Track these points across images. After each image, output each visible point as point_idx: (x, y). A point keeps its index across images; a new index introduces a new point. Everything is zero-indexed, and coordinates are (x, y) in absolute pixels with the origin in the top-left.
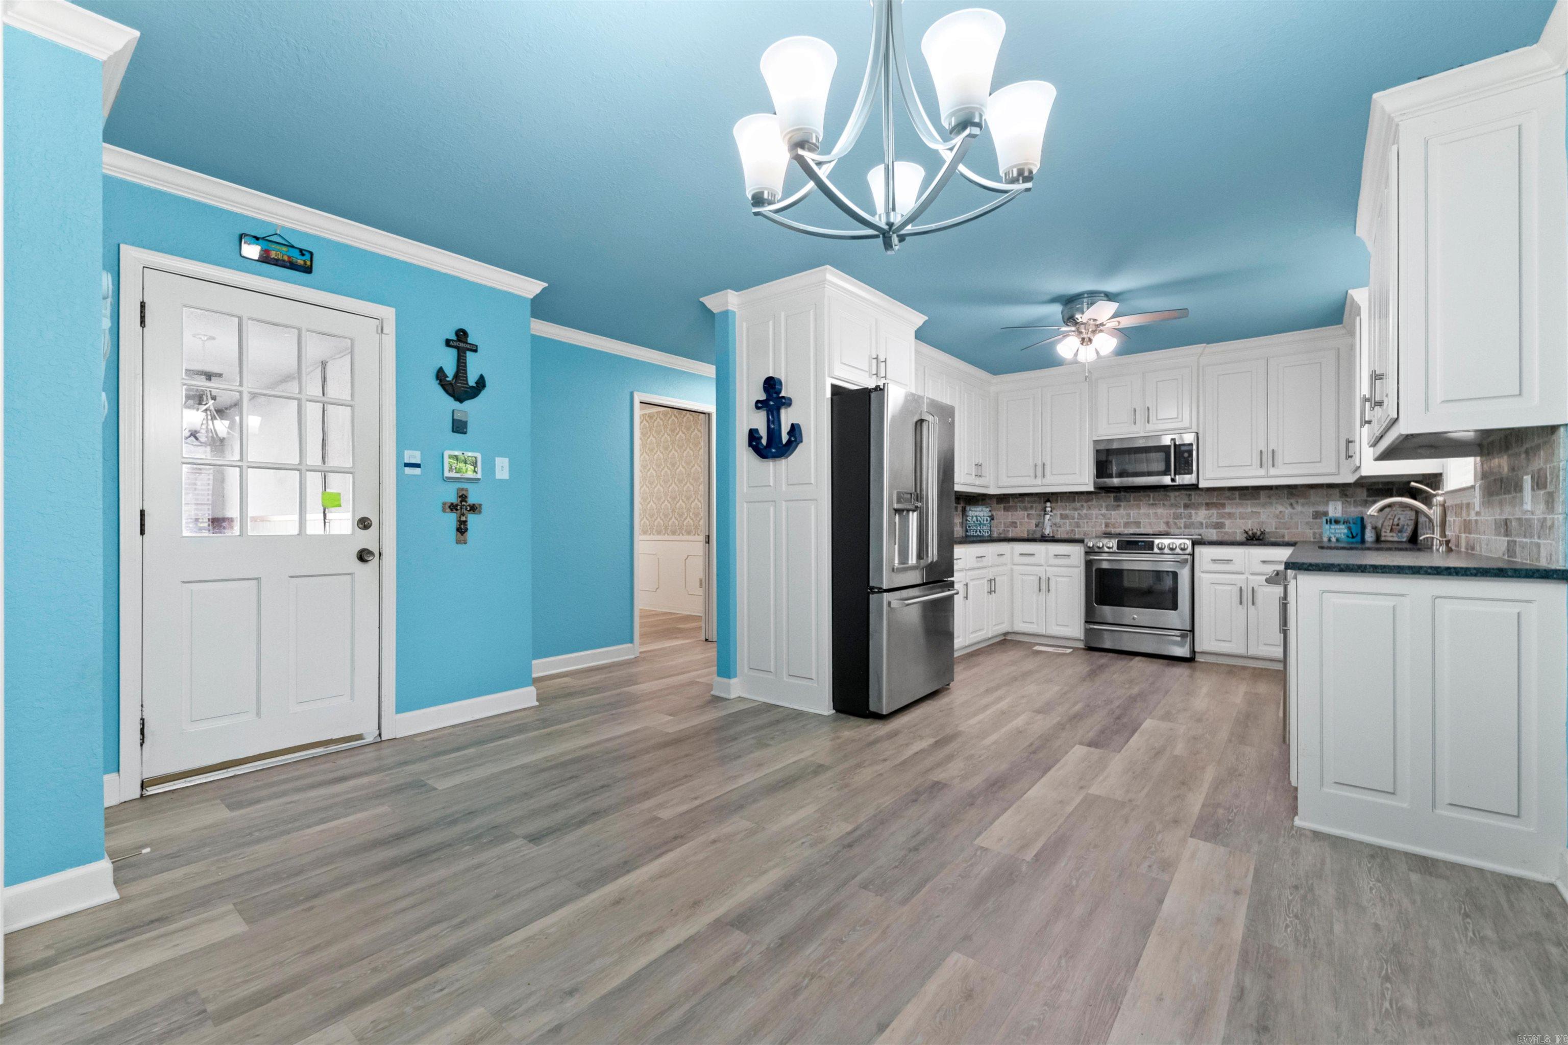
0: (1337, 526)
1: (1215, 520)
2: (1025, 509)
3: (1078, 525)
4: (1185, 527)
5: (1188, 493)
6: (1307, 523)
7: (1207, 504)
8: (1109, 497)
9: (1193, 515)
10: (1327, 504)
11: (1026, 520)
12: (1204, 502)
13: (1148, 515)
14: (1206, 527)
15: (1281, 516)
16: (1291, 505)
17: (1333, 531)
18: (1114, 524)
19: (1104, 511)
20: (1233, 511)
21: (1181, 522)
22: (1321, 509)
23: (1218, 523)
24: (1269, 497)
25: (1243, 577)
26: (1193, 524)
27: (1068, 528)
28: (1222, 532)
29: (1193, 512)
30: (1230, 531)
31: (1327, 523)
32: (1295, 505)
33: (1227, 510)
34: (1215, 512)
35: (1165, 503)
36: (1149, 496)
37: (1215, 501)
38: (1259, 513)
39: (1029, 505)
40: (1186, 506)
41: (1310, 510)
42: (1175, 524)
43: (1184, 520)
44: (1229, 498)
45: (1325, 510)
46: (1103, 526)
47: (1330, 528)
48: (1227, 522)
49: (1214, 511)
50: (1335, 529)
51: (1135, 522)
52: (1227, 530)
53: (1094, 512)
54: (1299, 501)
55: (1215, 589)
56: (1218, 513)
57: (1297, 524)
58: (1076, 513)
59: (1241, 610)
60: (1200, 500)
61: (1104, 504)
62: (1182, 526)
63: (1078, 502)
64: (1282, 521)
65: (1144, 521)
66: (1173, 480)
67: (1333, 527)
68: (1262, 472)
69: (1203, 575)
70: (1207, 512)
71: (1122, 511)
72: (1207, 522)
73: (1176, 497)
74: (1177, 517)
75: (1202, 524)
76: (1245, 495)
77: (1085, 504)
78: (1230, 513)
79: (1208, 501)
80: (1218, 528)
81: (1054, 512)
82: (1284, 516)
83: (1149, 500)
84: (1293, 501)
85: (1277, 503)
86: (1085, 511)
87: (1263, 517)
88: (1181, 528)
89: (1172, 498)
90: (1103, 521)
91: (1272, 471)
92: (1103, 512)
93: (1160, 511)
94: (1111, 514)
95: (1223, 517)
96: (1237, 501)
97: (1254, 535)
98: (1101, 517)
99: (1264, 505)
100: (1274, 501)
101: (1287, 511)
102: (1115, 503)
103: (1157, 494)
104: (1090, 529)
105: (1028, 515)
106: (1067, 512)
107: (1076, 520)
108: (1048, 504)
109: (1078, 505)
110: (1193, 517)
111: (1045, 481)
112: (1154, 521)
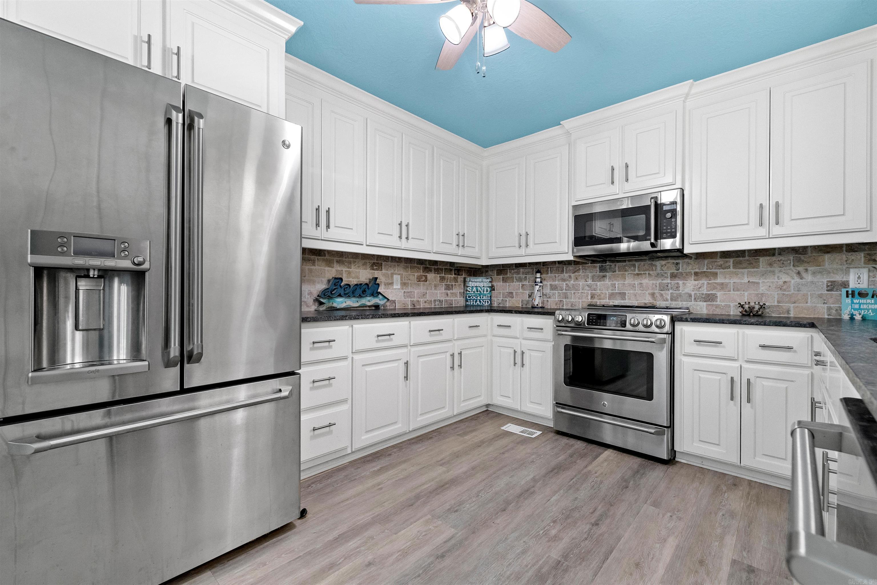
0: (862, 301)
1: (705, 292)
2: (520, 280)
3: (566, 297)
4: (672, 300)
5: (675, 261)
6: (820, 296)
7: (696, 274)
8: (595, 267)
9: (681, 285)
10: (847, 273)
11: (521, 290)
12: (693, 271)
13: (633, 286)
14: (695, 299)
15: (784, 287)
16: (799, 273)
17: (857, 306)
18: (600, 295)
19: (590, 282)
20: (727, 281)
21: (667, 295)
22: (838, 278)
23: (709, 295)
24: (771, 265)
25: (736, 364)
26: (680, 295)
27: (557, 299)
28: (713, 305)
29: (681, 282)
30: (723, 304)
31: (847, 296)
32: (804, 274)
33: (719, 280)
34: (706, 282)
35: (651, 272)
36: (634, 266)
37: (705, 270)
38: (758, 283)
39: (524, 276)
40: (673, 276)
41: (824, 280)
42: (662, 295)
43: (671, 291)
44: (721, 267)
45: (845, 279)
46: (589, 297)
47: (852, 303)
48: (719, 294)
49: (704, 282)
50: (860, 304)
51: (620, 293)
52: (718, 303)
53: (581, 283)
54: (809, 269)
55: (700, 377)
56: (708, 284)
57: (805, 296)
58: (564, 283)
59: (733, 408)
60: (689, 269)
61: (590, 275)
62: (669, 298)
63: (566, 273)
64: (786, 293)
65: (629, 292)
66: (653, 245)
67: (856, 301)
68: (762, 232)
69: (685, 359)
70: (696, 282)
71: (607, 282)
72: (695, 294)
73: (662, 266)
74: (664, 288)
75: (690, 296)
76: (740, 263)
77: (572, 275)
78: (722, 284)
79: (697, 270)
80: (709, 301)
81: (545, 283)
82: (789, 287)
83: (635, 271)
84: (801, 269)
85: (780, 271)
86: (572, 282)
87: (762, 289)
88: (667, 300)
89: (659, 268)
90: (589, 292)
91: (776, 230)
92: (589, 283)
93: (646, 281)
94: (597, 285)
95: (714, 288)
96: (732, 269)
97: (751, 309)
98: (587, 288)
99: (764, 274)
100: (777, 270)
101: (793, 281)
102: (601, 274)
103: (642, 263)
104: (577, 300)
105: (523, 285)
106: (557, 283)
107: (564, 291)
108: (538, 275)
109: (566, 275)
110: (681, 288)
111: (529, 251)
112: (640, 292)
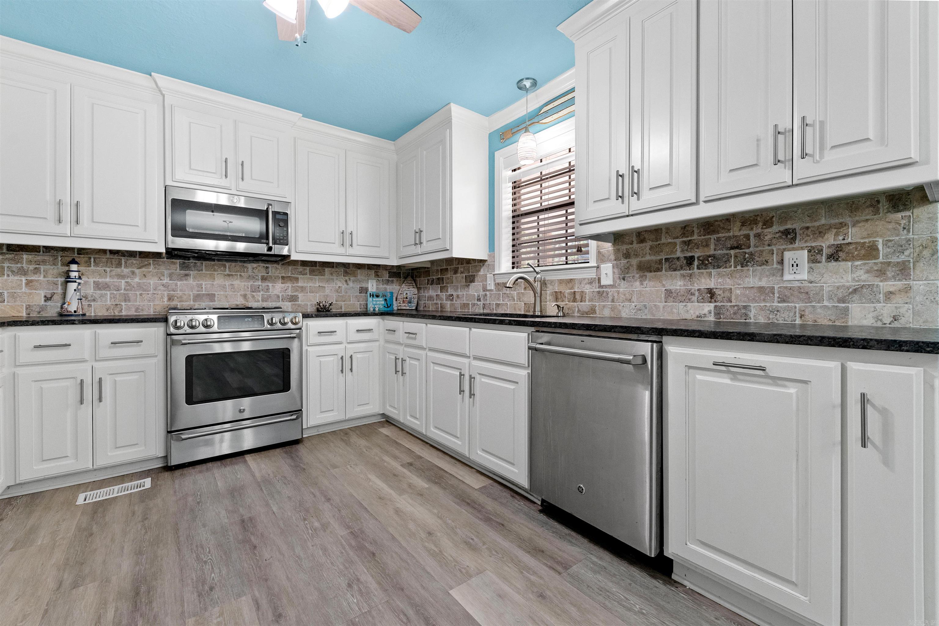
0: (377, 299)
1: (290, 294)
2: (23, 272)
3: (126, 299)
4: (263, 301)
5: (265, 265)
6: (356, 297)
7: (283, 278)
8: (175, 263)
9: (270, 287)
10: (368, 283)
11: (24, 289)
12: (280, 275)
13: (224, 287)
14: (282, 300)
15: (339, 291)
16: (346, 281)
17: (375, 303)
18: (181, 297)
19: (166, 280)
20: (305, 285)
21: (259, 295)
22: (364, 285)
23: (292, 296)
24: (332, 274)
25: (342, 346)
26: (270, 296)
27: (109, 303)
28: (295, 304)
29: (270, 285)
30: (303, 303)
31: (370, 297)
32: (349, 282)
33: (300, 284)
34: (290, 285)
35: (243, 274)
36: (225, 266)
37: (290, 275)
38: (324, 287)
39: (32, 267)
40: (264, 279)
41: (357, 286)
42: (253, 296)
43: (262, 293)
44: (301, 273)
45: (366, 286)
46: (166, 299)
47: (373, 299)
48: (300, 295)
49: (289, 285)
50: (376, 301)
51: (209, 295)
52: (299, 303)
53: (152, 281)
54: (351, 278)
55: (320, 361)
56: (292, 287)
57: (349, 296)
58: (123, 281)
59: (341, 377)
60: (277, 273)
61: (166, 272)
62: (260, 299)
63: (126, 267)
64: (340, 295)
65: (219, 293)
66: (270, 249)
67: (374, 299)
68: (342, 250)
69: (310, 349)
70: (283, 285)
71: (191, 281)
72: (282, 295)
73: (253, 268)
74: (255, 289)
75: (278, 297)
76: (314, 271)
77: (137, 271)
78: (302, 287)
79: (283, 275)
80: (293, 301)
81: (84, 278)
82: (341, 291)
83: (225, 271)
84: (347, 278)
85: (337, 279)
86: (137, 280)
87: (327, 291)
88: (258, 301)
89: (250, 270)
90: (166, 293)
91: (351, 251)
92: (165, 282)
93: (237, 282)
94: (176, 285)
95: (297, 291)
96: (308, 276)
97: (325, 307)
98: (161, 288)
99: (328, 281)
100: (335, 278)
101: (343, 286)
102: (183, 272)
103: (233, 264)
104: (146, 303)
105: (28, 283)
106: (108, 280)
107: (122, 291)
108: (74, 267)
109: (126, 271)
110: (270, 290)
111: (78, 230)
112: (231, 293)
